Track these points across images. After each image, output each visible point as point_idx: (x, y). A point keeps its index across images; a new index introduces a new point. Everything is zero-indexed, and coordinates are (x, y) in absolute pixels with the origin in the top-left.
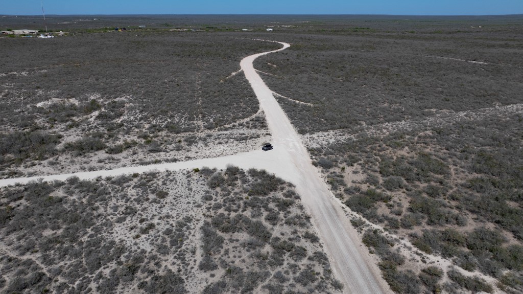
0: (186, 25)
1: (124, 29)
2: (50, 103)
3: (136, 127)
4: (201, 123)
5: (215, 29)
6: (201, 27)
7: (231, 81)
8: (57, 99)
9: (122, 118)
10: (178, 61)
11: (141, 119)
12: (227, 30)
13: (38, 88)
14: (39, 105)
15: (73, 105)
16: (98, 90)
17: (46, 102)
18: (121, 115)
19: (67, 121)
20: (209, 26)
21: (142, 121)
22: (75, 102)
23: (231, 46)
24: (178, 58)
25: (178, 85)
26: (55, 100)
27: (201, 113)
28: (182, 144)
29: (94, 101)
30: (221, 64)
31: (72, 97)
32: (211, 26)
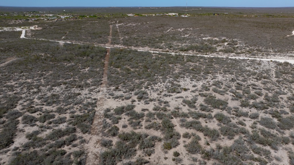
0: (253, 14)
1: (218, 14)
2: (207, 38)
3: (244, 49)
4: (271, 50)
5: (273, 16)
6: (263, 15)
7: (287, 38)
8: (210, 37)
9: (237, 46)
10: (257, 29)
11: (245, 46)
12: (282, 17)
13: (201, 33)
14: (204, 39)
15: (216, 40)
16: (225, 36)
17: (206, 38)
18: (237, 45)
19: (216, 44)
20: (269, 15)
21: (246, 47)
22: (217, 39)
23: (287, 24)
24: (256, 28)
25: (259, 37)
26: (209, 38)
27: (272, 47)
28: (264, 55)
29: (224, 39)
30: (281, 32)
31: (215, 37)
32: (270, 15)
